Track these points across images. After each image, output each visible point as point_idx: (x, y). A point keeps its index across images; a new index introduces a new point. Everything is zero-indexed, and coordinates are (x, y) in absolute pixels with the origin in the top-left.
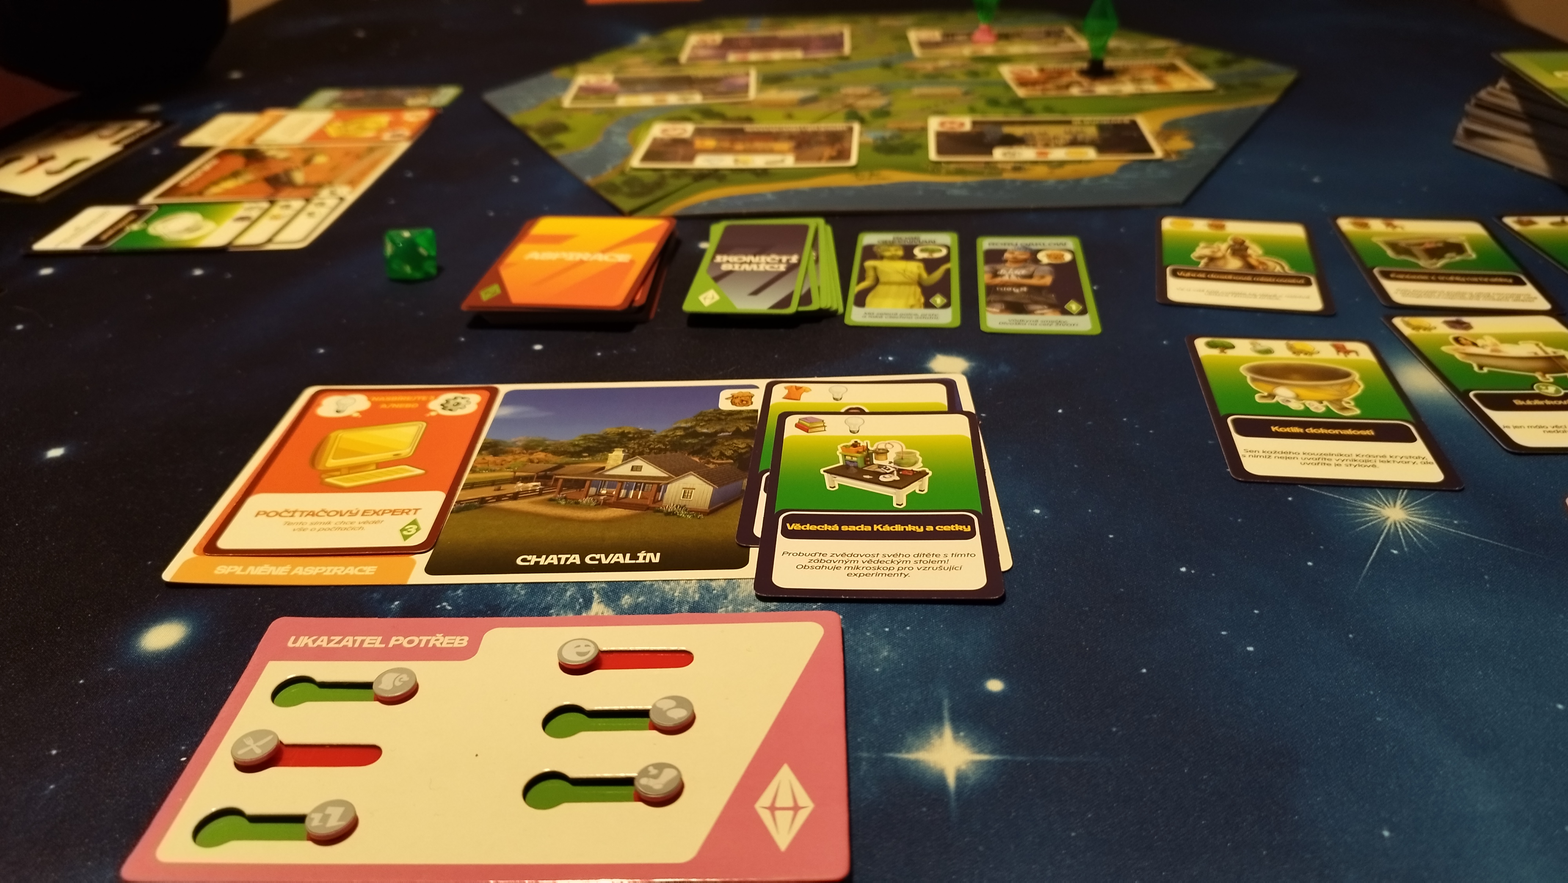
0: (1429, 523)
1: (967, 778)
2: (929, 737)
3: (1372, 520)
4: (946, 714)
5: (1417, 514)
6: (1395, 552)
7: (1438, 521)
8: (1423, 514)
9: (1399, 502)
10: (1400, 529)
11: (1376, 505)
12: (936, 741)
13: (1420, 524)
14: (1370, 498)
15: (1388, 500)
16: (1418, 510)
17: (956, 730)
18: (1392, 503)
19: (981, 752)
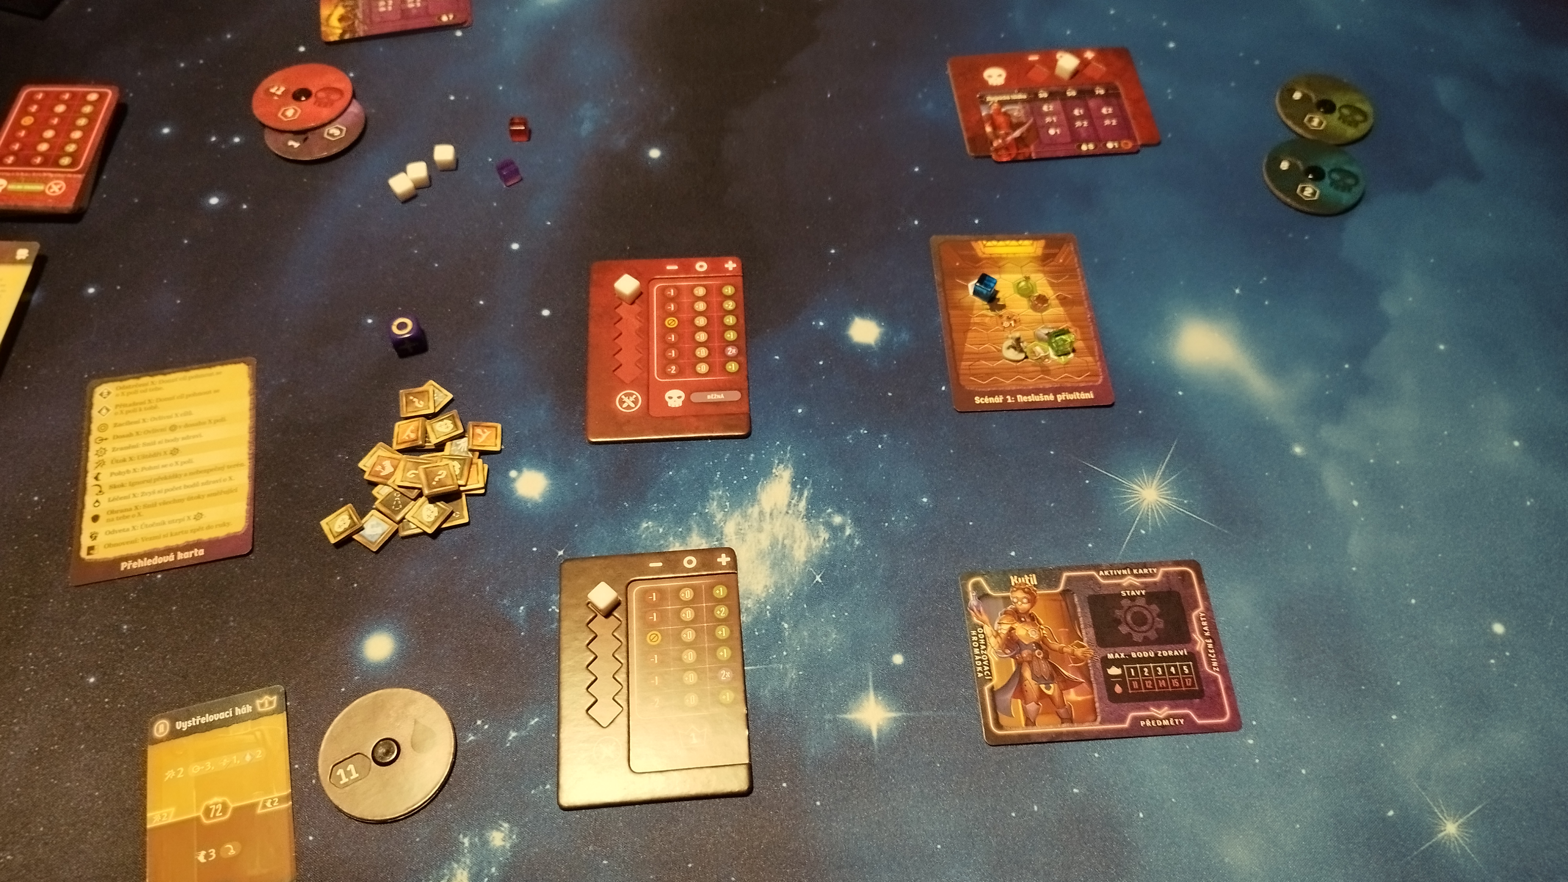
0: (1169, 503)
1: (884, 731)
2: (862, 702)
3: (1135, 502)
4: (871, 684)
5: (1163, 494)
6: (1143, 532)
7: (1174, 501)
8: (1168, 495)
9: (1155, 482)
10: (1150, 510)
11: (1140, 486)
12: (865, 704)
13: (1163, 504)
14: (1138, 479)
15: (1148, 480)
16: (1166, 491)
17: (877, 695)
18: (1150, 482)
19: (891, 711)
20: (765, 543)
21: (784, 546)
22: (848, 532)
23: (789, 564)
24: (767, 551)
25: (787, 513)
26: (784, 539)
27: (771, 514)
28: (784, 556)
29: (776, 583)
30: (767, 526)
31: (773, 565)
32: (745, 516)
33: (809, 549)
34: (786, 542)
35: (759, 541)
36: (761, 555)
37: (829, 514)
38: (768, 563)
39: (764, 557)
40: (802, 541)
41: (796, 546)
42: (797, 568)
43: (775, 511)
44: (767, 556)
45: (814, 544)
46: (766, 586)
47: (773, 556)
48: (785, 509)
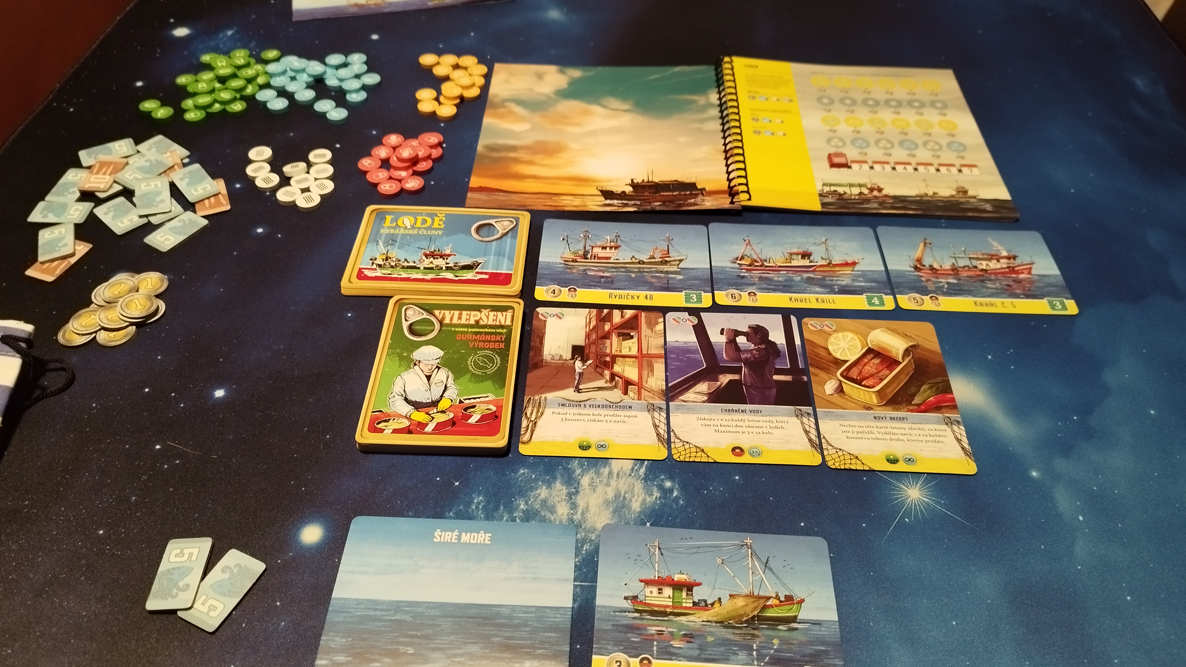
0: (930, 502)
3: (901, 497)
5: (924, 494)
6: (907, 520)
7: (934, 500)
8: (928, 495)
9: (919, 485)
10: (913, 505)
11: (907, 486)
13: (924, 502)
14: (905, 481)
15: (913, 485)
16: (926, 492)
18: (914, 487)
20: (611, 495)
21: (625, 498)
23: (627, 512)
26: (625, 494)
34: (626, 495)
36: (607, 503)
38: (611, 509)
39: (608, 504)
41: (634, 500)
42: (633, 515)
44: (611, 504)
47: (615, 505)
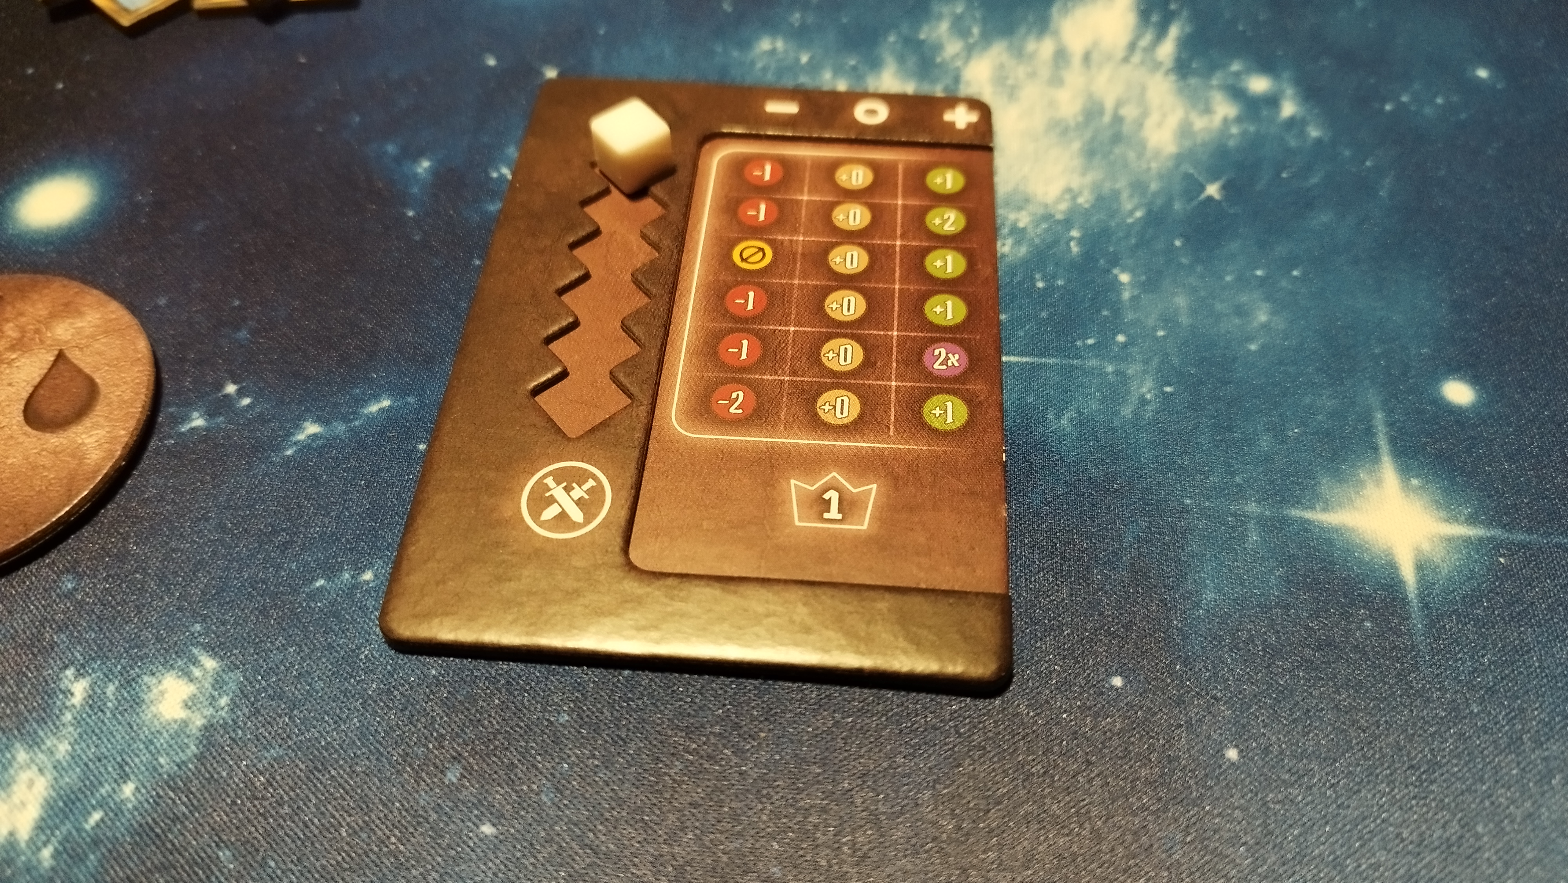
1: (1435, 569)
2: (1361, 484)
4: (1382, 442)
12: (1370, 490)
17: (1405, 471)
19: (1452, 519)
22: (1288, 109)
24: (1072, 123)
25: (1126, 60)
27: (1087, 58)
28: (1117, 138)
29: (1096, 187)
30: (1074, 77)
31: (1090, 153)
32: (1019, 54)
33: (1185, 131)
35: (1052, 104)
37: (1237, 74)
40: (1164, 115)
43: (1095, 56)
45: (1200, 123)
46: (1069, 190)
48: (1120, 54)
